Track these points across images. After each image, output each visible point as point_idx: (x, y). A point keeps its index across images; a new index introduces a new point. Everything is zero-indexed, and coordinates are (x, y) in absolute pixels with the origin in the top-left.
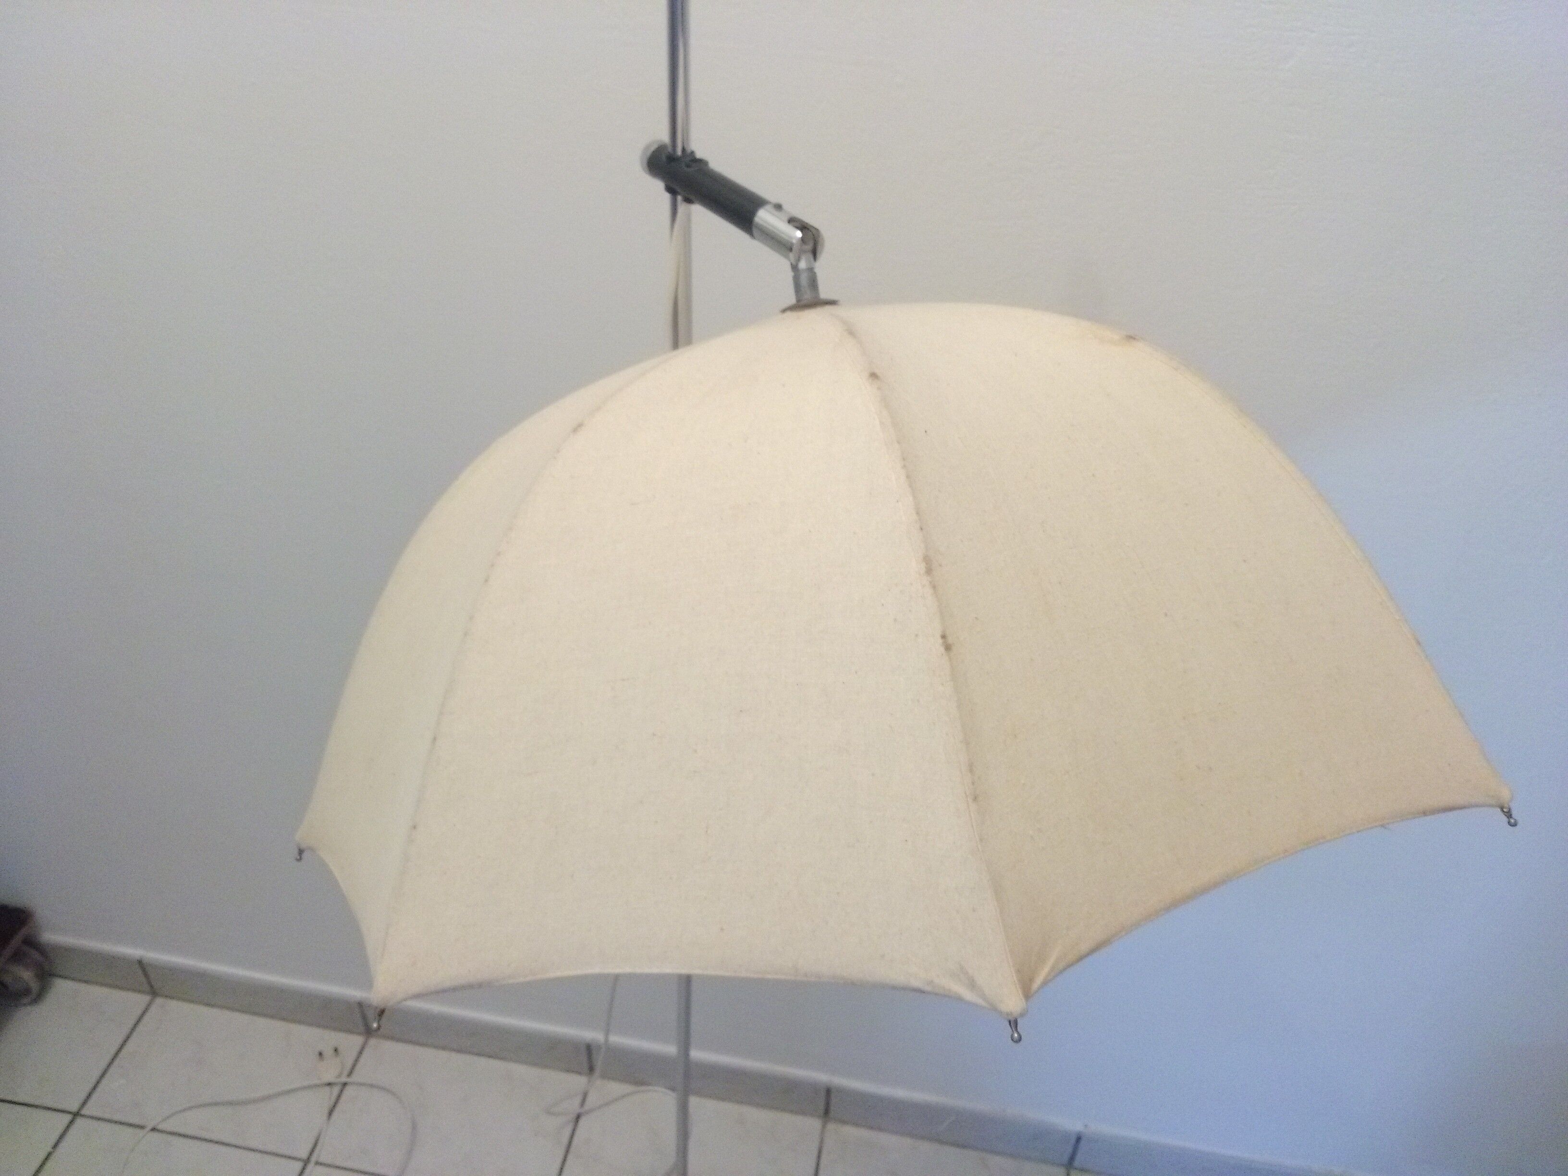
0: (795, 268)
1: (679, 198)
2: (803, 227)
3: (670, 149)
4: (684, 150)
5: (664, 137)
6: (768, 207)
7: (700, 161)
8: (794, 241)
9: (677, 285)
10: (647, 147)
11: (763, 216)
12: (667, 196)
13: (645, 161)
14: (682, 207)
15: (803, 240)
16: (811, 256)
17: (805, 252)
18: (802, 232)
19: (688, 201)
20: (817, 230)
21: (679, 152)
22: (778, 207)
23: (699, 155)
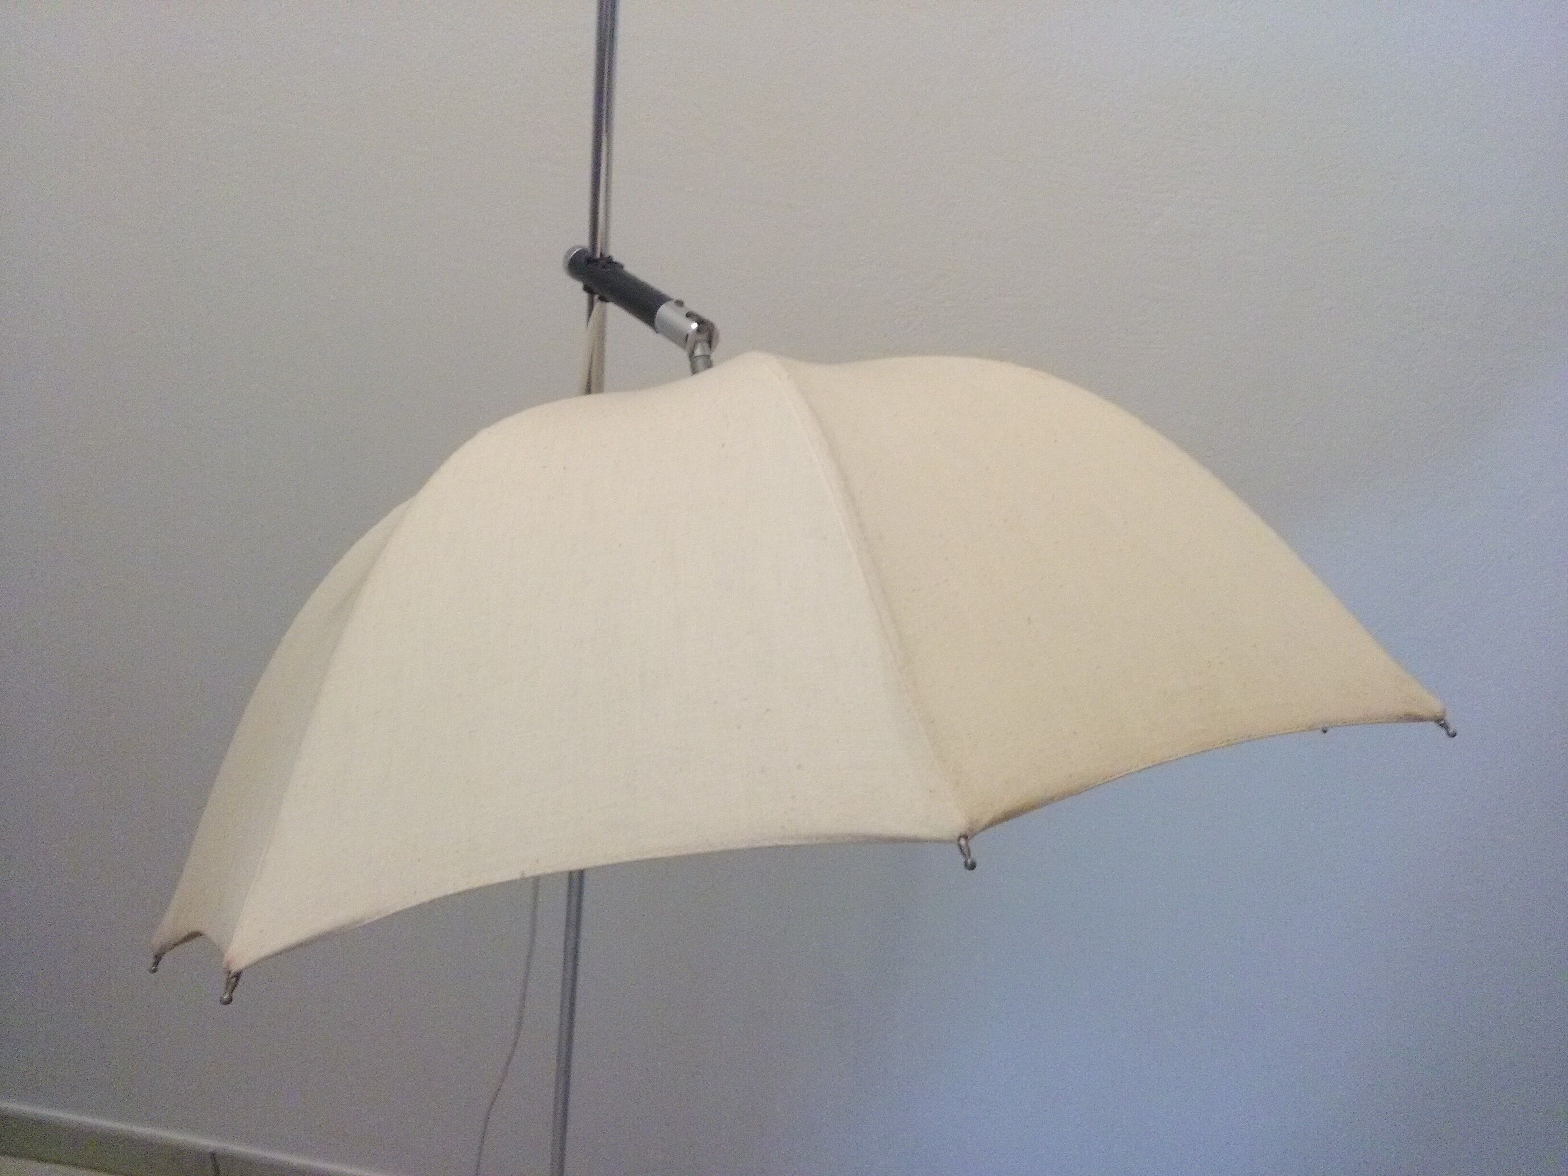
0: (691, 355)
1: (596, 297)
2: (701, 322)
3: (589, 252)
4: (602, 254)
5: (584, 242)
6: (670, 303)
7: (616, 263)
8: (690, 332)
9: (591, 363)
10: (570, 251)
11: (665, 312)
12: (585, 296)
13: (567, 264)
14: (598, 305)
15: (698, 330)
16: (706, 345)
17: (700, 341)
18: (698, 324)
19: (603, 299)
20: (712, 325)
21: (598, 256)
22: (680, 303)
23: (616, 259)
